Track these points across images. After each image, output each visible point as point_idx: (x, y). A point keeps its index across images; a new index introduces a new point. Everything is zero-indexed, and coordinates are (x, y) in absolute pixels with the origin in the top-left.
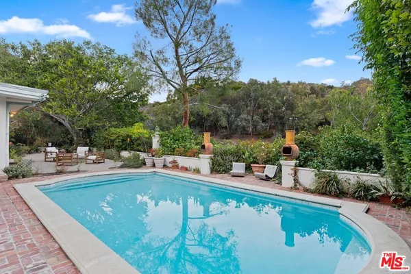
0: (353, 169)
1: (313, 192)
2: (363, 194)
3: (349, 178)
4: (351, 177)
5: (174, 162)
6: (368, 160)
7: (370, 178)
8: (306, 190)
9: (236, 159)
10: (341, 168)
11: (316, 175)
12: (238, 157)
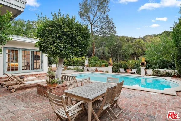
0: (164, 68)
1: (152, 76)
2: (168, 75)
3: (163, 71)
4: (164, 71)
5: (96, 69)
6: (168, 66)
7: (169, 71)
8: (150, 75)
9: (120, 67)
10: (160, 68)
11: (153, 71)
12: (121, 66)
